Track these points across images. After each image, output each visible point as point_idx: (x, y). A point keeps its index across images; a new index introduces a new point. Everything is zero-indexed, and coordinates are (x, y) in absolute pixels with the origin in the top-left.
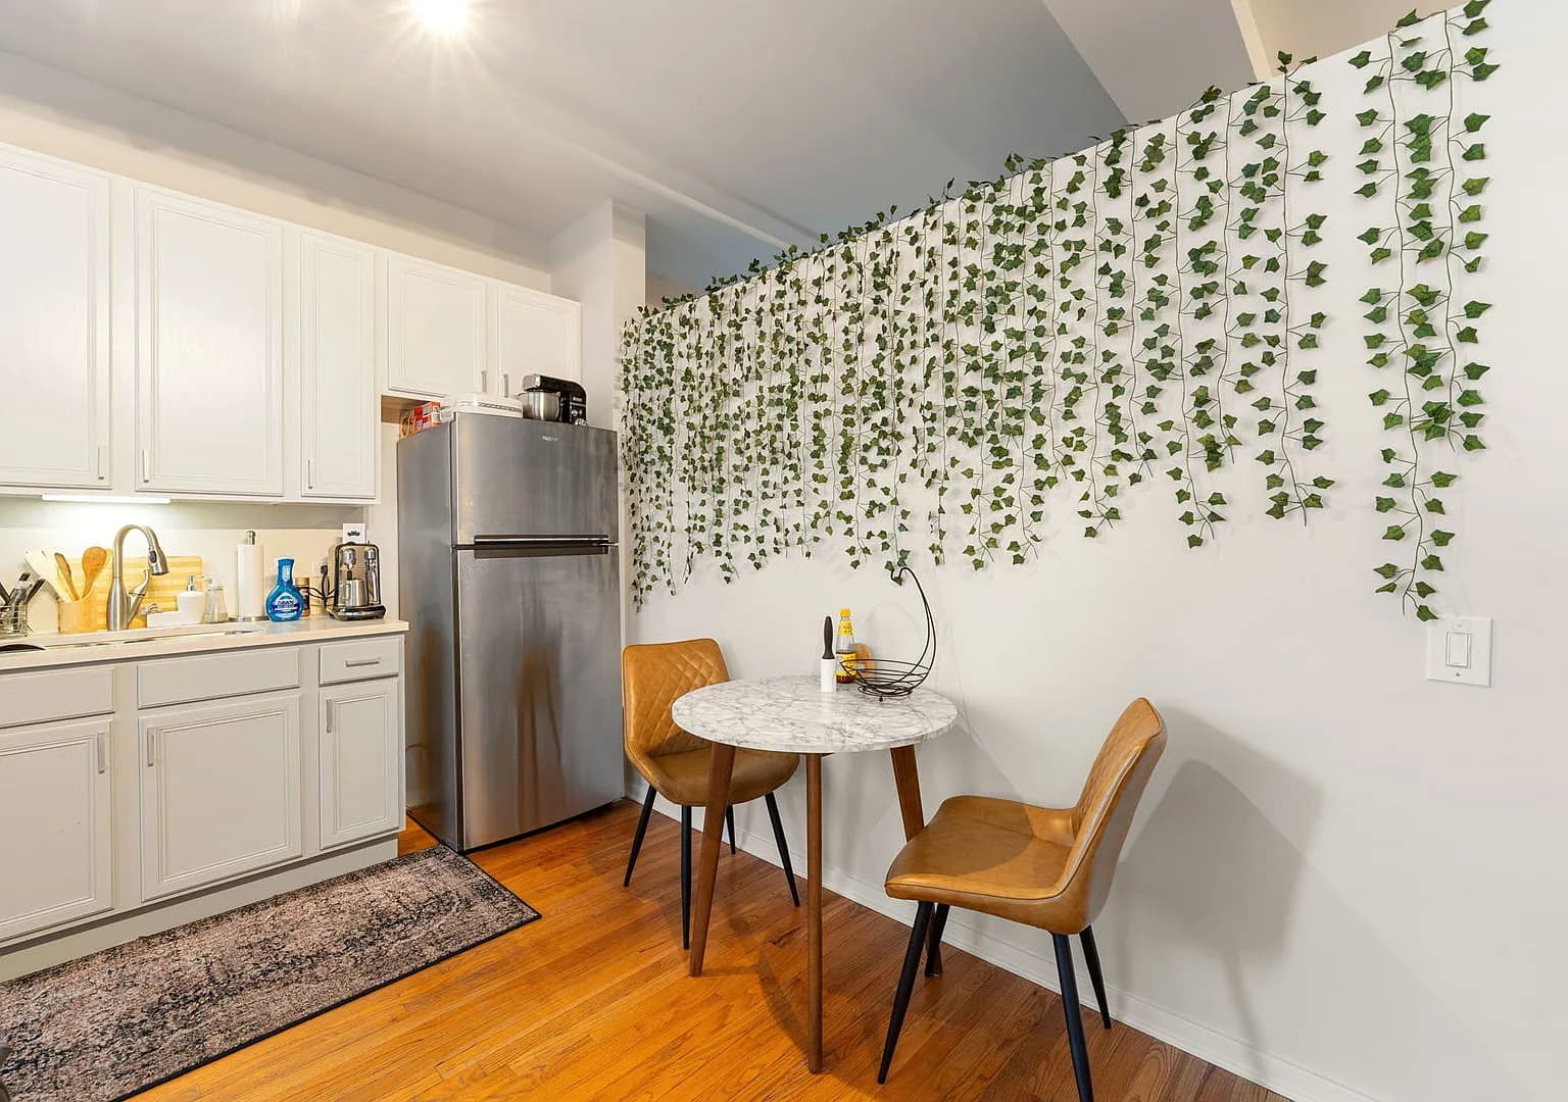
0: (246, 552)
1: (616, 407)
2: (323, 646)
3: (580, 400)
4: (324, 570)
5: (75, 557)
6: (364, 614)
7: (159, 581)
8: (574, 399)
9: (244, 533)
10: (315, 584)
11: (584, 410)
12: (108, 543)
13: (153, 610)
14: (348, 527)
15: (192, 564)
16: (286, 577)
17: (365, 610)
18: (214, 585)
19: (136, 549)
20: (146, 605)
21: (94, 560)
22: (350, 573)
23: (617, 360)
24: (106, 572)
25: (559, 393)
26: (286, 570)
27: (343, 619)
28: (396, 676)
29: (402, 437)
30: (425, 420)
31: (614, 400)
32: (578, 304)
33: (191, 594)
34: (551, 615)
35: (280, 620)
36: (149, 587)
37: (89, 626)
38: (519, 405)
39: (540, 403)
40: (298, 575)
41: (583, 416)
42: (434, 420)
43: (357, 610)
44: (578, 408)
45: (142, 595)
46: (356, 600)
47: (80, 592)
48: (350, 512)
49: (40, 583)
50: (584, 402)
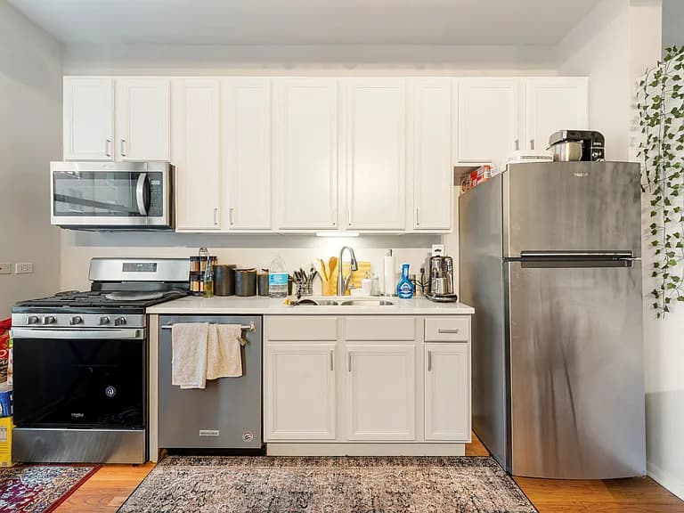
0: (388, 260)
1: (632, 145)
2: (427, 318)
3: (600, 144)
4: (422, 271)
5: (326, 261)
6: (445, 299)
7: (355, 273)
8: (595, 144)
9: (387, 251)
10: (418, 278)
11: (602, 151)
12: (337, 256)
13: (353, 287)
14: (435, 247)
15: (367, 266)
16: (406, 275)
17: (447, 297)
18: (375, 277)
19: (347, 258)
20: (350, 285)
21: (333, 263)
22: (437, 274)
23: (633, 106)
24: (337, 268)
25: (582, 141)
26: (406, 270)
27: (434, 301)
28: (466, 342)
29: (462, 193)
30: (479, 179)
31: (630, 141)
32: (586, 78)
33: (366, 280)
34: (567, 311)
35: (402, 297)
36: (351, 276)
37: (331, 293)
38: (550, 154)
39: (566, 151)
40: (411, 273)
41: (602, 157)
42: (486, 177)
43: (442, 297)
44: (598, 151)
45: (349, 280)
46: (441, 291)
47: (328, 277)
48: (434, 238)
49: (316, 272)
50: (603, 146)
